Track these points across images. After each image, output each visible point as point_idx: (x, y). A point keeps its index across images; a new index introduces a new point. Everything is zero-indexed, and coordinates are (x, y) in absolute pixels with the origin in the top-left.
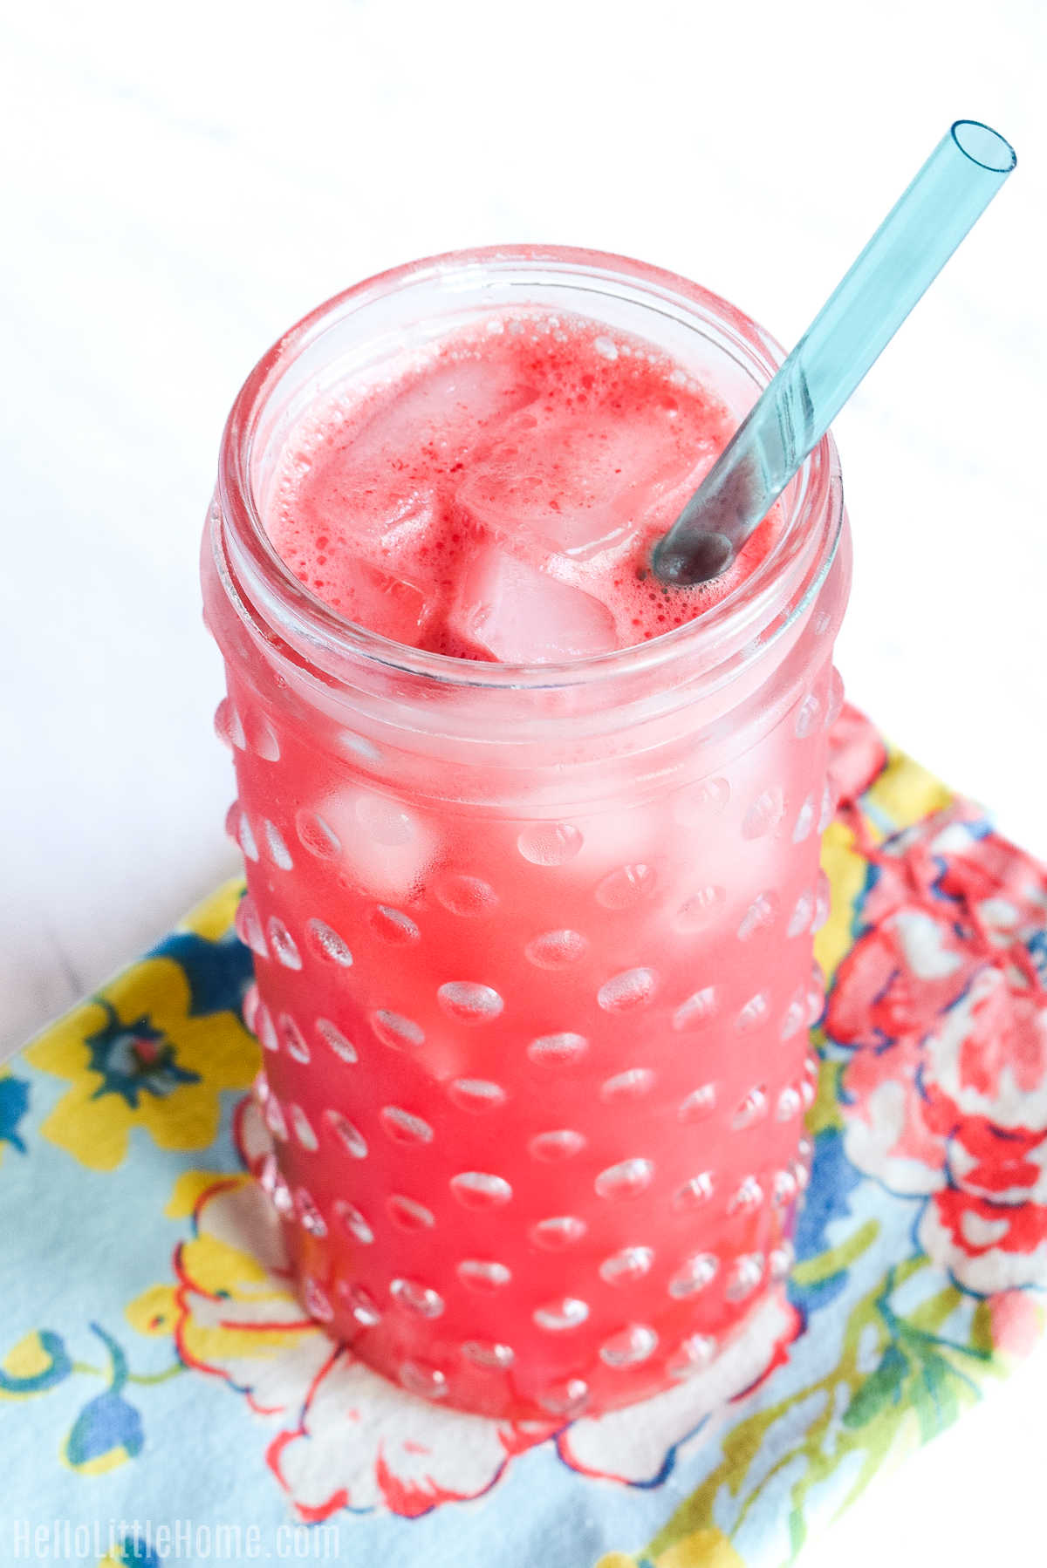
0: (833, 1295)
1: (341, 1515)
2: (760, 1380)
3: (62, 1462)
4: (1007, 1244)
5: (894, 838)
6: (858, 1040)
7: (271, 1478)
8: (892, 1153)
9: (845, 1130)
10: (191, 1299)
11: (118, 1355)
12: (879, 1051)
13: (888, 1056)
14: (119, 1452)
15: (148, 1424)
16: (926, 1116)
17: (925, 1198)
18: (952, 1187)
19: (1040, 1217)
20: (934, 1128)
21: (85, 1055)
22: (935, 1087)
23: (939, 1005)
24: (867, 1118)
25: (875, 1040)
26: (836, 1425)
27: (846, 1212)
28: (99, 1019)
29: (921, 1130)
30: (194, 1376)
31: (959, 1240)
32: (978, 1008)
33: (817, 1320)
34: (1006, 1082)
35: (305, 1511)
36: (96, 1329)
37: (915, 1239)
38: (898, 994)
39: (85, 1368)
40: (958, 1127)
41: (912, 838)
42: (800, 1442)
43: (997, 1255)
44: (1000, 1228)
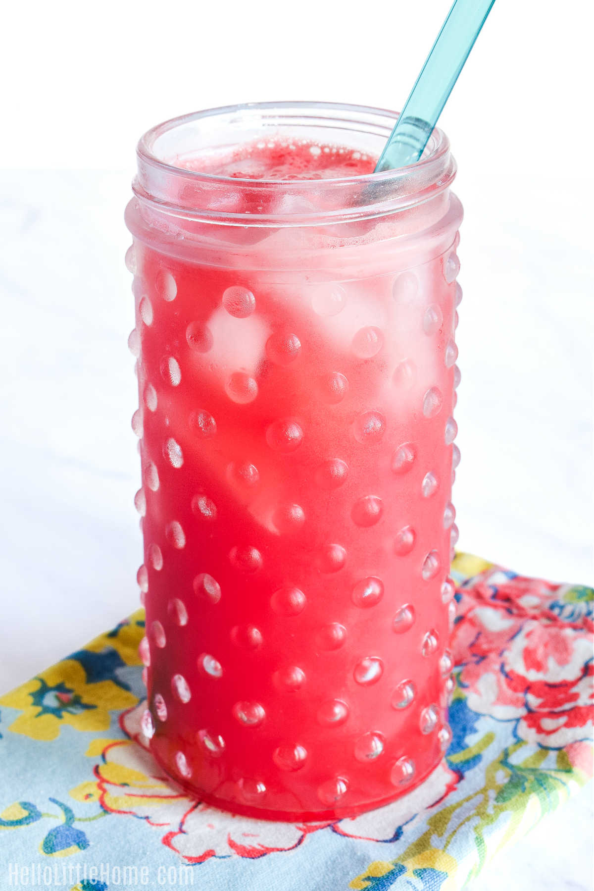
0: (475, 765)
1: (212, 860)
2: (442, 799)
3: (41, 853)
4: (568, 725)
5: (466, 583)
6: (464, 661)
7: (167, 848)
8: (494, 704)
9: (466, 699)
10: (105, 786)
11: (67, 810)
12: (478, 663)
13: (482, 665)
14: (74, 848)
15: (88, 836)
16: (509, 685)
17: (518, 720)
18: (530, 711)
19: (584, 711)
20: (515, 690)
21: (31, 700)
22: (512, 672)
23: (506, 638)
24: (477, 692)
25: (475, 659)
26: (492, 803)
27: (474, 731)
28: (37, 686)
29: (509, 692)
30: (114, 816)
31: (540, 730)
32: (528, 635)
33: (468, 774)
34: (551, 663)
35: (190, 859)
36: (53, 800)
37: (515, 735)
38: (482, 640)
39: (49, 816)
40: (529, 687)
41: (475, 581)
42: (473, 812)
43: (564, 730)
44: (563, 720)
